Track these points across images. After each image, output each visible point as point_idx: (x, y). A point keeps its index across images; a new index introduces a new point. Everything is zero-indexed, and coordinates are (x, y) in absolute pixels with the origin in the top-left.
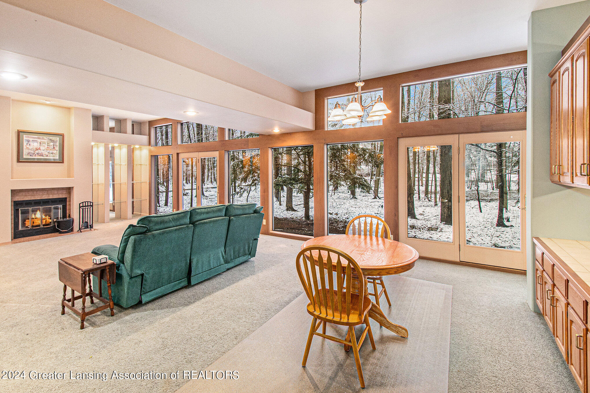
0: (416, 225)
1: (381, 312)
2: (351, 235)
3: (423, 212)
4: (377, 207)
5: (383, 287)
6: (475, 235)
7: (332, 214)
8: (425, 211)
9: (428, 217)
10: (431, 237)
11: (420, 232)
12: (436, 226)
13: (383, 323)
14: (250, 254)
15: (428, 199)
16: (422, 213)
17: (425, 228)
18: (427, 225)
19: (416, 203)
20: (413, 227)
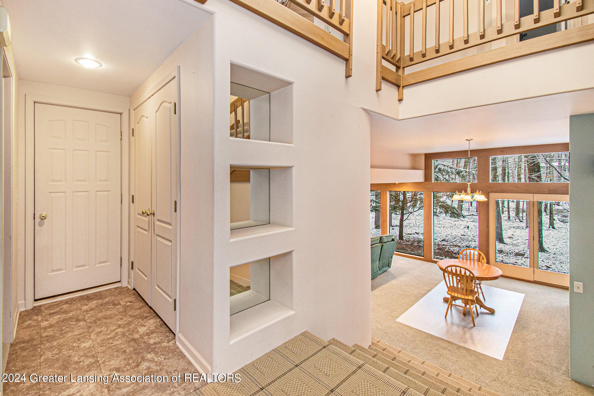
0: (503, 250)
1: (480, 300)
2: (461, 260)
3: (512, 235)
4: (462, 227)
5: (481, 290)
6: (557, 263)
7: (419, 234)
8: (514, 234)
9: (516, 242)
10: (516, 262)
11: (507, 258)
12: (524, 252)
13: (482, 306)
14: (388, 266)
15: (519, 219)
16: (510, 236)
17: (513, 253)
18: (514, 250)
19: (505, 224)
20: (501, 252)
